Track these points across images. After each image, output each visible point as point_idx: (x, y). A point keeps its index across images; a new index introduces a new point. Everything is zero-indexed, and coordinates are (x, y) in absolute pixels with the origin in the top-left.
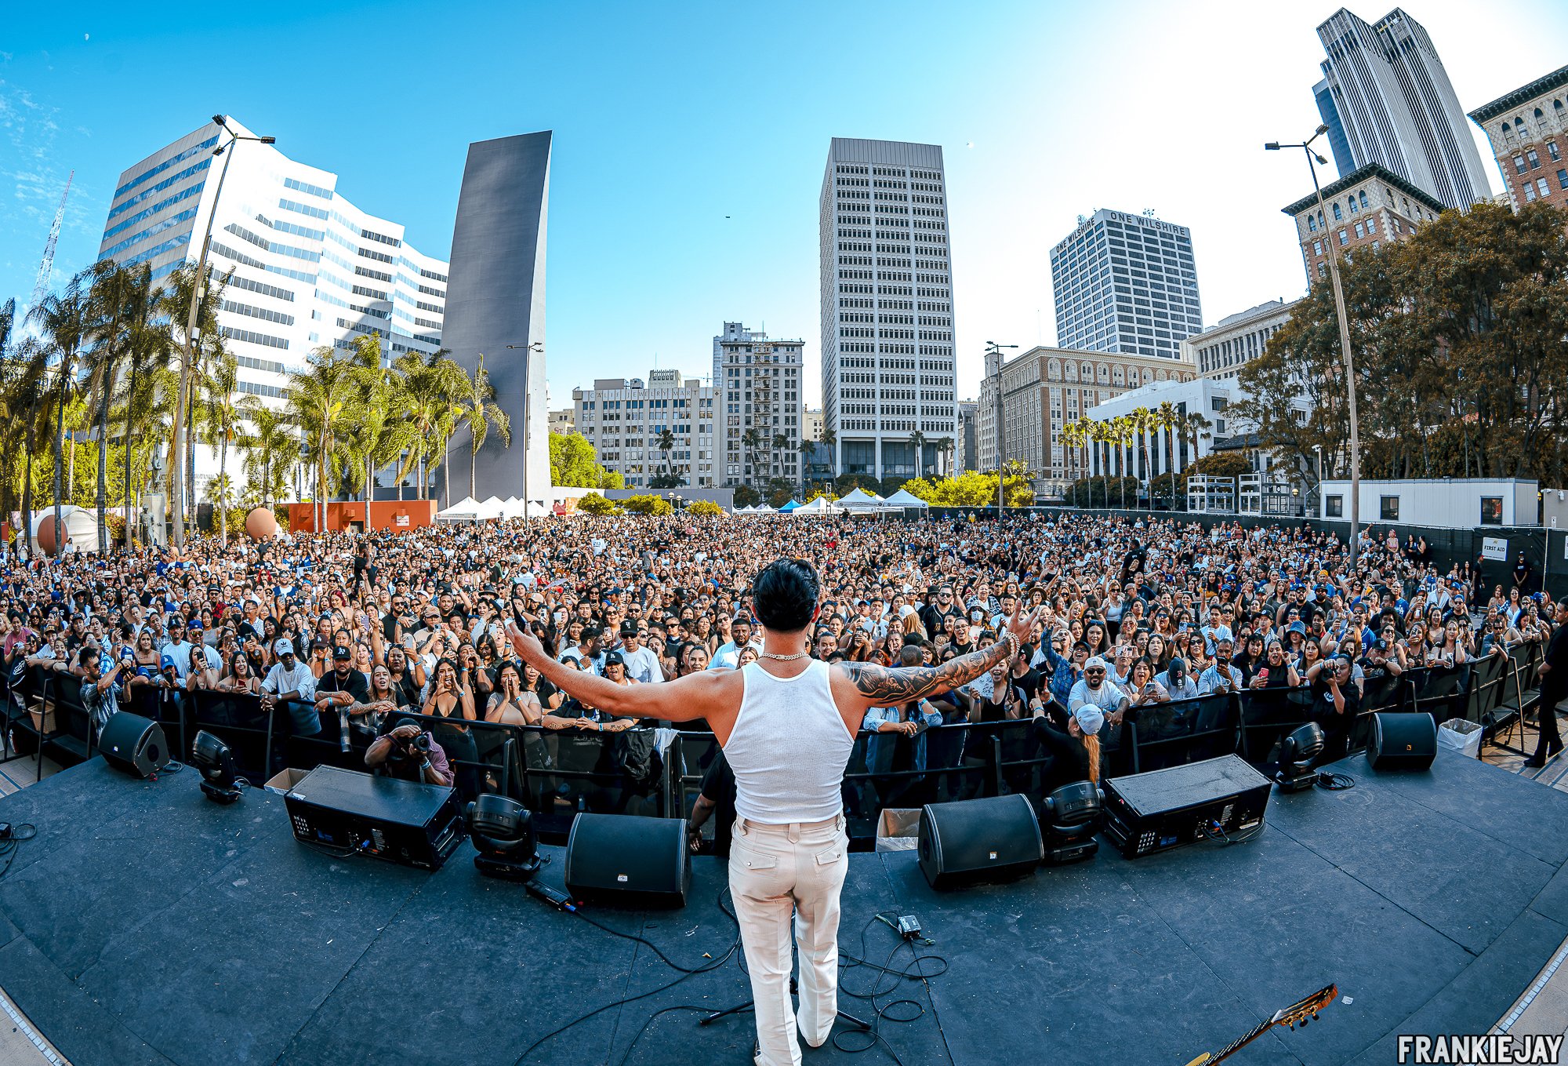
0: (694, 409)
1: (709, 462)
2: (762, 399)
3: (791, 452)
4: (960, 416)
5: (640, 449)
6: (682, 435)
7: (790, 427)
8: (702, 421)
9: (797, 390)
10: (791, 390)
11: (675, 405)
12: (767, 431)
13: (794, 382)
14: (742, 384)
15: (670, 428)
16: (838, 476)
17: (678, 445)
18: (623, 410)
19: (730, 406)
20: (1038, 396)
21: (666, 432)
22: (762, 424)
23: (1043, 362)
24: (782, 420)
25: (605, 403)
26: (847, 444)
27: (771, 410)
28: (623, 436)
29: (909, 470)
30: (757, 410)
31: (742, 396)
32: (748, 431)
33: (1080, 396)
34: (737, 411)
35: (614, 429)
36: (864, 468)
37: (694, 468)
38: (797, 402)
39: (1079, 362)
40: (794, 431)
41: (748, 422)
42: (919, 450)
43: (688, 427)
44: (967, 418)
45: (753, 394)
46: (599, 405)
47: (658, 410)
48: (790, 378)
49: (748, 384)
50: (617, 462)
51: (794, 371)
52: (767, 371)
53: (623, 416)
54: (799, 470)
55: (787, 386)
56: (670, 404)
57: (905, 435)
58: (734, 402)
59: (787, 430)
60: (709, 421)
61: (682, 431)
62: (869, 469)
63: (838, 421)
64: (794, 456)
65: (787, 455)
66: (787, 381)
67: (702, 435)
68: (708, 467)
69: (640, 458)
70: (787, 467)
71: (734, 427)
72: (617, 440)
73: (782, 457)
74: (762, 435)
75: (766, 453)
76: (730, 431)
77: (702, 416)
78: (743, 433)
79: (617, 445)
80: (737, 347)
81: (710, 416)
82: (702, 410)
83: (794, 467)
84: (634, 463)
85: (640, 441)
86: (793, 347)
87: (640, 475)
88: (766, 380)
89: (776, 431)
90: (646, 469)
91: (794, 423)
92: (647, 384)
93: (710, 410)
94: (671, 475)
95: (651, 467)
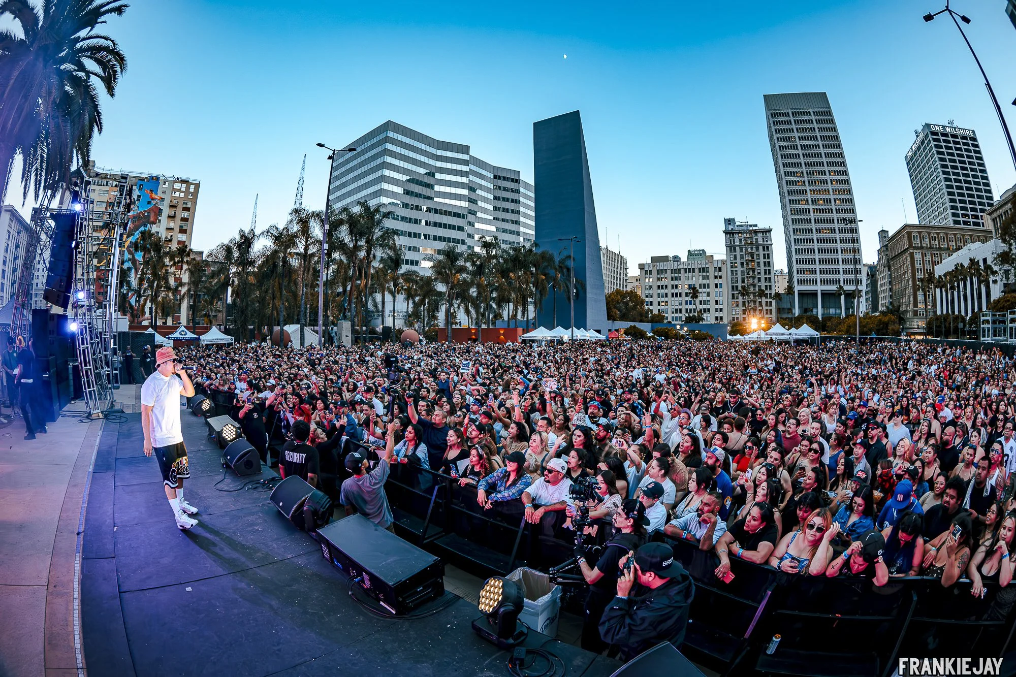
0: (712, 273)
1: (721, 307)
2: (750, 266)
4: (868, 275)
5: (680, 299)
6: (704, 290)
7: (768, 284)
8: (716, 281)
9: (770, 260)
10: (767, 260)
11: (700, 272)
12: (754, 286)
13: (768, 255)
14: (738, 257)
15: (697, 286)
16: (796, 315)
17: (702, 296)
18: (669, 275)
19: (732, 271)
20: (908, 258)
21: (694, 288)
23: (909, 234)
24: (763, 280)
25: (658, 270)
26: (802, 294)
27: (756, 273)
28: (670, 291)
29: (838, 311)
30: (748, 274)
31: (739, 265)
32: (742, 287)
33: (932, 258)
34: (736, 274)
35: (664, 287)
36: (812, 311)
37: (713, 310)
38: (771, 268)
39: (929, 233)
40: (770, 286)
41: (743, 281)
42: (843, 297)
43: (708, 285)
44: (873, 276)
45: (745, 263)
46: (654, 272)
47: (690, 274)
48: (766, 252)
49: (742, 257)
50: (667, 307)
51: (768, 248)
52: (752, 248)
53: (669, 279)
54: (774, 312)
55: (764, 258)
56: (697, 271)
57: (834, 288)
58: (734, 269)
59: (766, 286)
60: (720, 281)
61: (704, 287)
62: (815, 310)
63: (795, 280)
64: (771, 302)
65: (767, 302)
66: (764, 255)
67: (716, 290)
68: (721, 310)
69: (680, 304)
70: (767, 310)
71: (735, 285)
72: (666, 294)
73: (764, 304)
74: (752, 289)
75: (755, 302)
76: (733, 287)
77: (716, 277)
78: (740, 288)
79: (667, 296)
80: (733, 233)
81: (720, 277)
82: (716, 274)
83: (771, 310)
84: (677, 307)
85: (680, 294)
86: (766, 232)
87: (680, 315)
88: (752, 255)
89: (760, 286)
90: (684, 311)
91: (770, 281)
92: (684, 258)
93: (720, 273)
94: (696, 314)
95: (687, 310)
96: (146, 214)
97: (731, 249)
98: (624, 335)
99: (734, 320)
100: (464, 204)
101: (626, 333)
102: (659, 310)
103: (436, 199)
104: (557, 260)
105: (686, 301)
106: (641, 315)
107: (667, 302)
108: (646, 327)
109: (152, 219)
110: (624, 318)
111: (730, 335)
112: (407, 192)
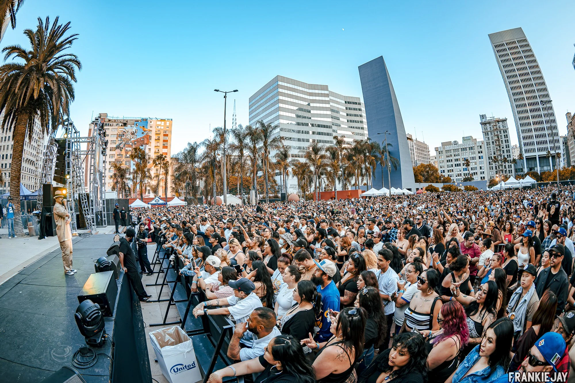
0: (476, 150)
1: (483, 170)
2: (498, 143)
3: (510, 164)
4: (563, 143)
5: (460, 167)
6: (473, 161)
7: (508, 154)
8: (479, 155)
9: (508, 138)
10: (506, 139)
11: (470, 150)
12: (501, 156)
13: (507, 135)
14: (490, 138)
15: (469, 159)
16: (526, 172)
17: (472, 165)
18: (452, 153)
19: (488, 148)
21: (467, 160)
22: (499, 154)
24: (505, 151)
25: (446, 151)
26: (528, 159)
27: (501, 148)
28: (454, 163)
29: (549, 168)
30: (497, 148)
31: (491, 143)
34: (490, 149)
35: (450, 161)
36: (534, 169)
37: (479, 173)
38: (509, 144)
40: (510, 155)
41: (494, 154)
42: (550, 159)
43: (475, 157)
44: (566, 143)
45: (494, 142)
46: (444, 152)
47: (464, 152)
48: (505, 134)
49: (492, 139)
50: (453, 173)
51: (506, 132)
52: (497, 132)
53: (453, 155)
54: (513, 171)
55: (505, 137)
56: (468, 149)
57: (545, 153)
58: (489, 146)
59: (508, 155)
60: (481, 155)
61: (473, 159)
62: (536, 168)
63: (523, 150)
64: (511, 165)
65: (509, 165)
67: (480, 160)
68: (483, 172)
69: (460, 171)
70: (509, 170)
71: (490, 156)
72: (452, 165)
73: (507, 167)
74: (499, 158)
75: (502, 165)
76: (489, 157)
77: (479, 153)
78: (493, 158)
79: (452, 167)
80: (486, 124)
81: (482, 152)
82: (479, 150)
83: (511, 170)
84: (458, 173)
85: (460, 164)
86: (504, 121)
87: (461, 177)
88: (498, 136)
89: (504, 156)
90: (463, 175)
91: (509, 152)
92: (460, 142)
93: (481, 150)
94: (469, 176)
95: (464, 174)
96: (142, 139)
97: (486, 133)
98: (426, 192)
99: (491, 178)
100: (330, 120)
101: (427, 190)
102: (449, 175)
103: (312, 118)
104: (381, 147)
105: (464, 169)
106: (437, 179)
107: (452, 170)
108: (439, 186)
109: (146, 142)
110: (426, 181)
111: (489, 188)
112: (298, 116)
